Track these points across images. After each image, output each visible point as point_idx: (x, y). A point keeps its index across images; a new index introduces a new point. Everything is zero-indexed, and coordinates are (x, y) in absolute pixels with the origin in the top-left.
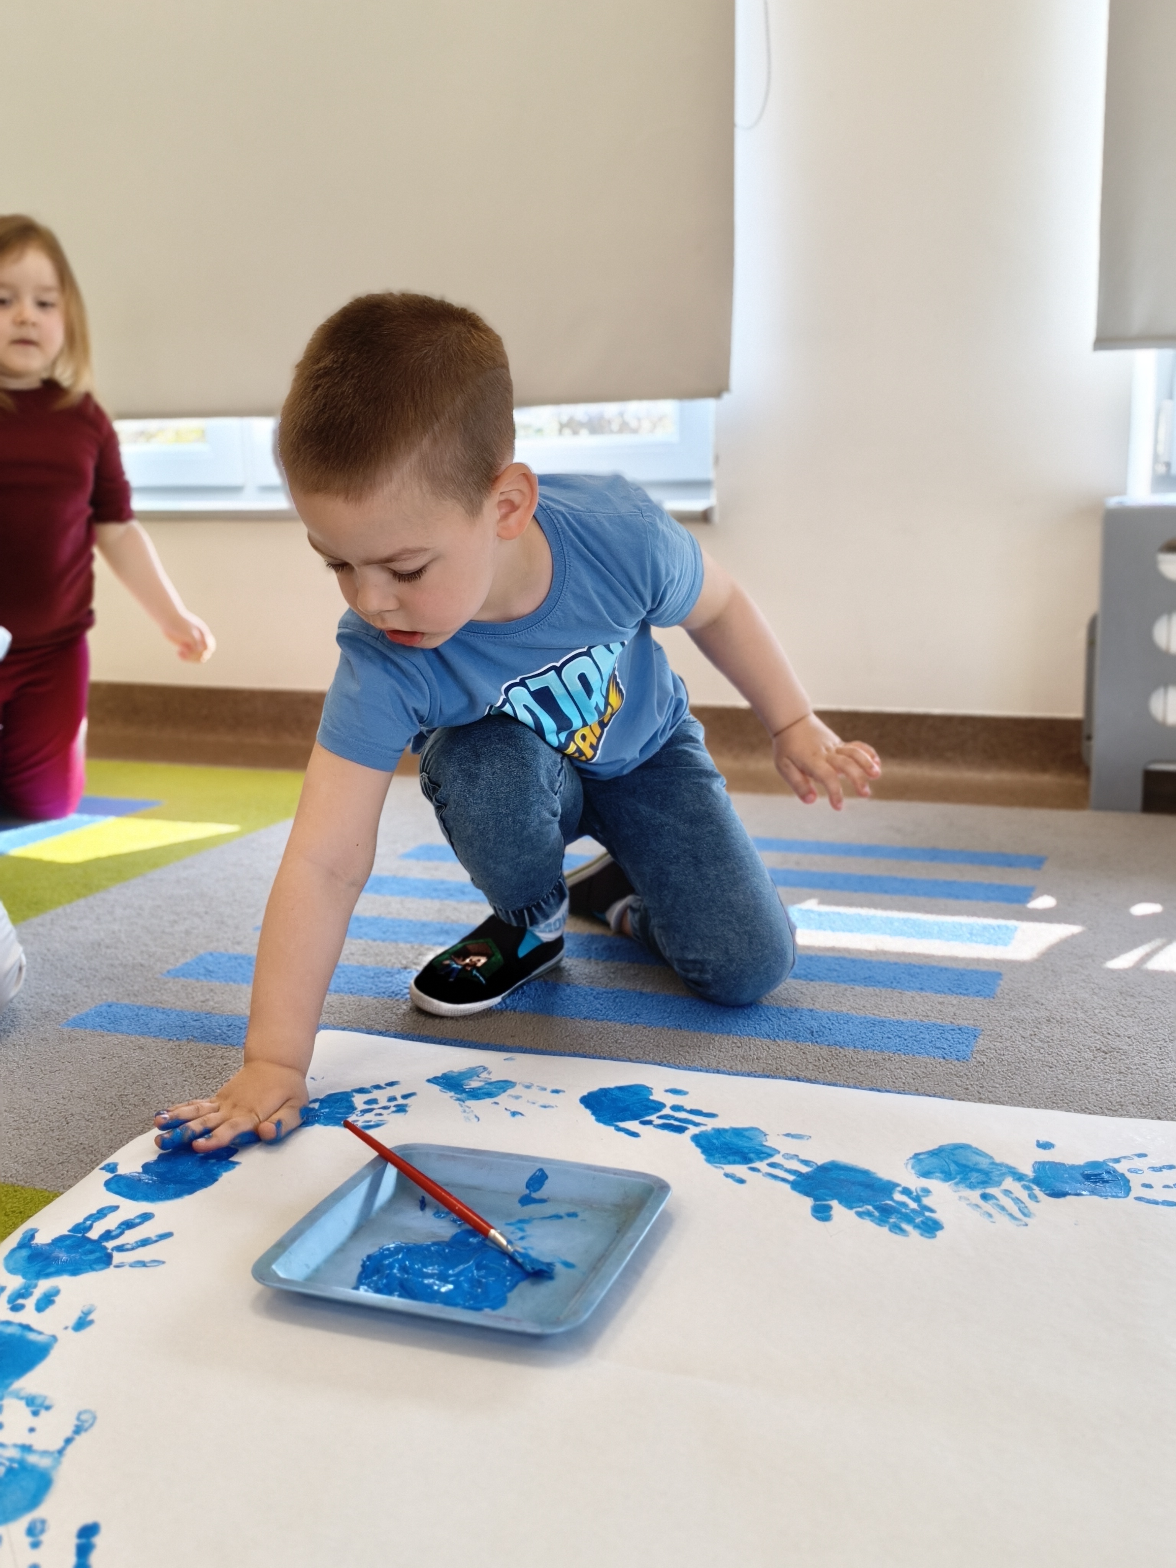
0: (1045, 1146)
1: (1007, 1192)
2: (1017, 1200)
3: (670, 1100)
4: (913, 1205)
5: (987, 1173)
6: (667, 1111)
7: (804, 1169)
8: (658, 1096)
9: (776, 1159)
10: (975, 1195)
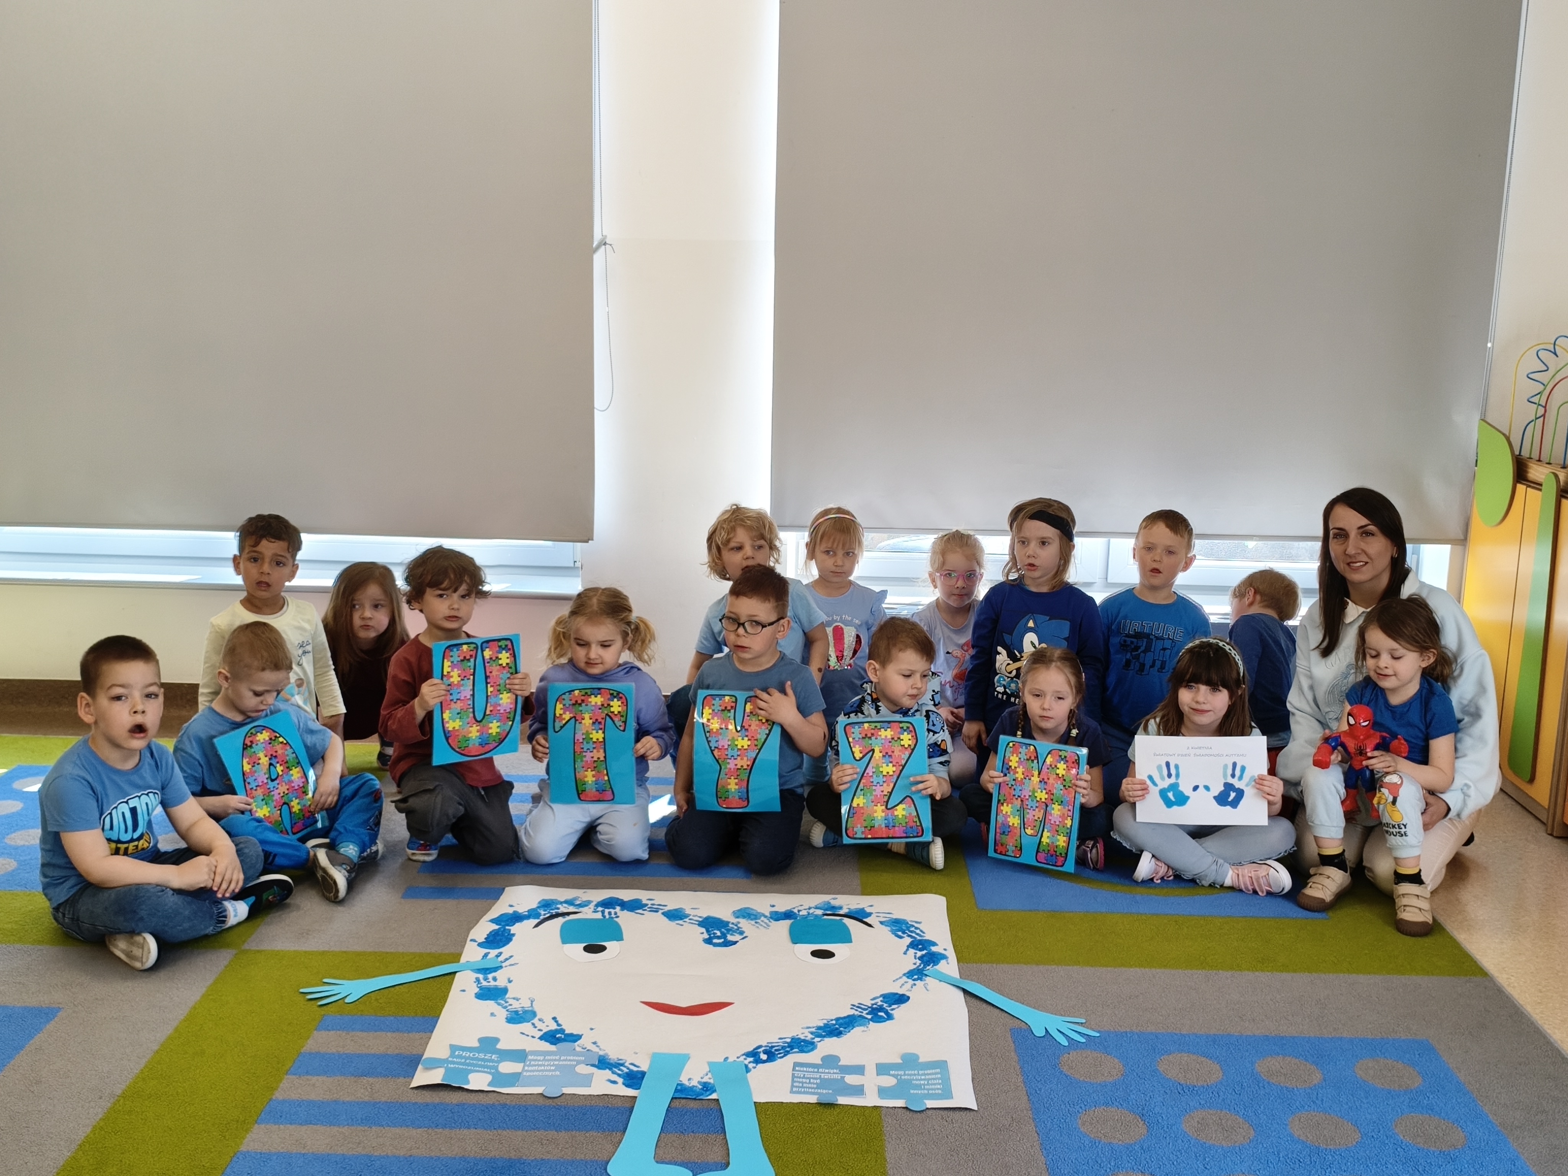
0: (773, 906)
1: (762, 921)
2: (765, 923)
3: (649, 902)
4: (736, 927)
5: (756, 916)
6: (649, 906)
7: (701, 919)
8: (644, 902)
9: (691, 917)
10: (753, 922)
